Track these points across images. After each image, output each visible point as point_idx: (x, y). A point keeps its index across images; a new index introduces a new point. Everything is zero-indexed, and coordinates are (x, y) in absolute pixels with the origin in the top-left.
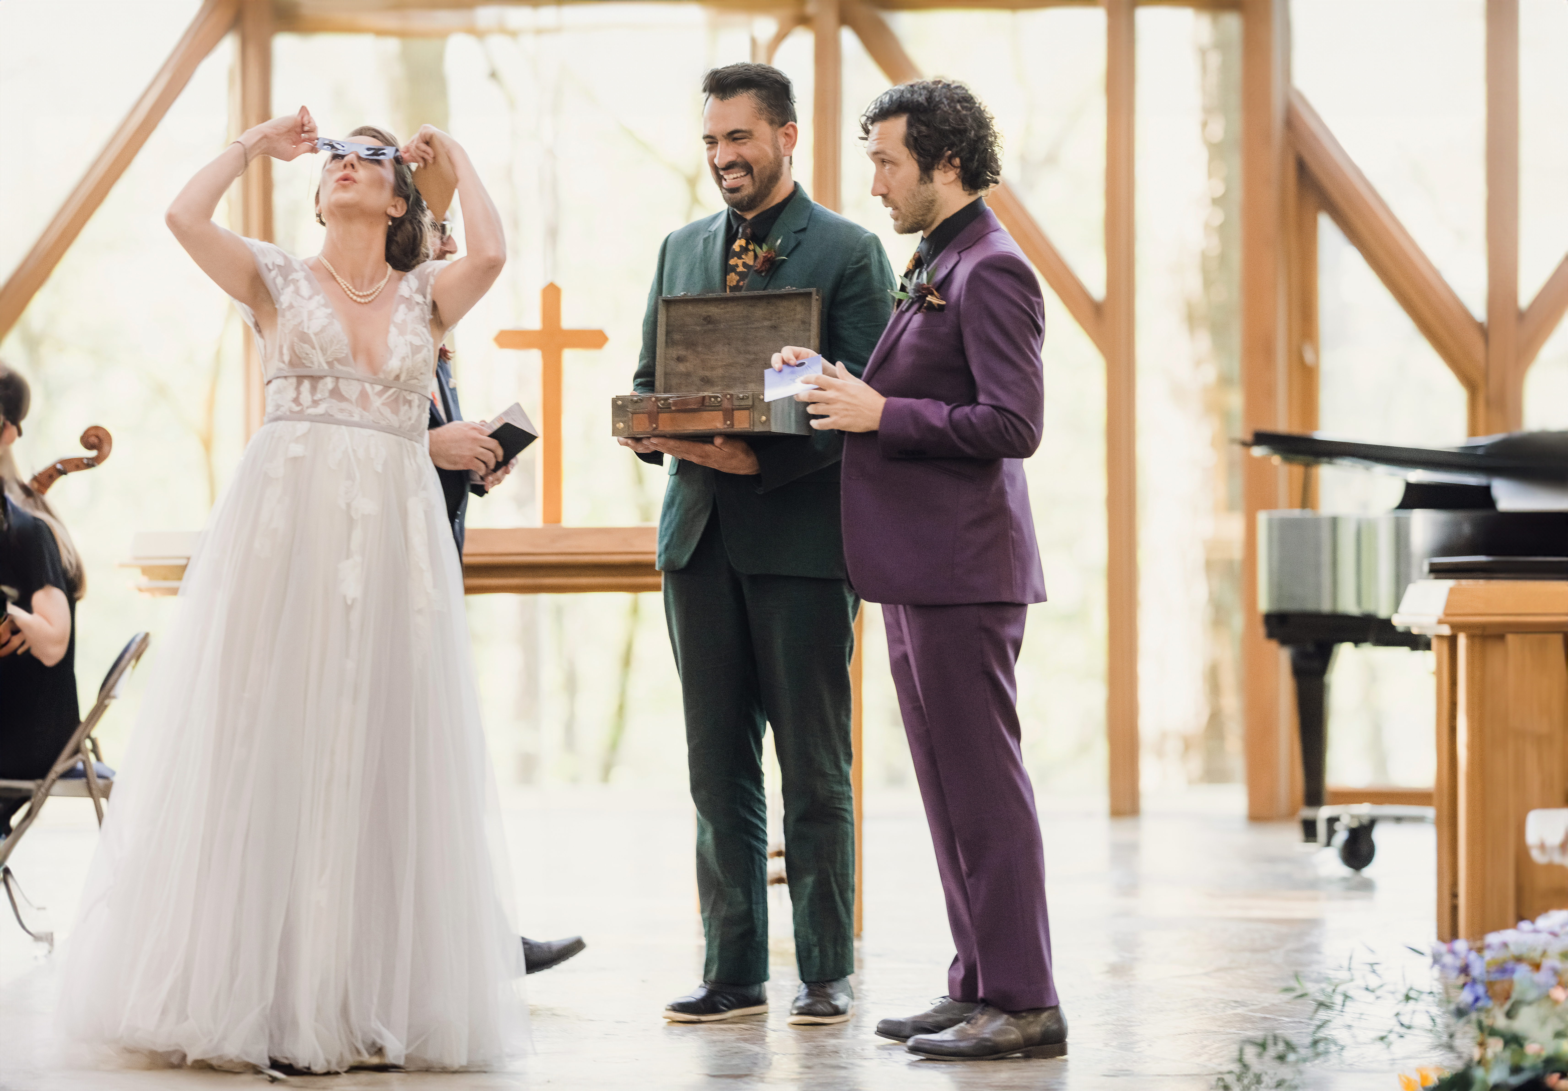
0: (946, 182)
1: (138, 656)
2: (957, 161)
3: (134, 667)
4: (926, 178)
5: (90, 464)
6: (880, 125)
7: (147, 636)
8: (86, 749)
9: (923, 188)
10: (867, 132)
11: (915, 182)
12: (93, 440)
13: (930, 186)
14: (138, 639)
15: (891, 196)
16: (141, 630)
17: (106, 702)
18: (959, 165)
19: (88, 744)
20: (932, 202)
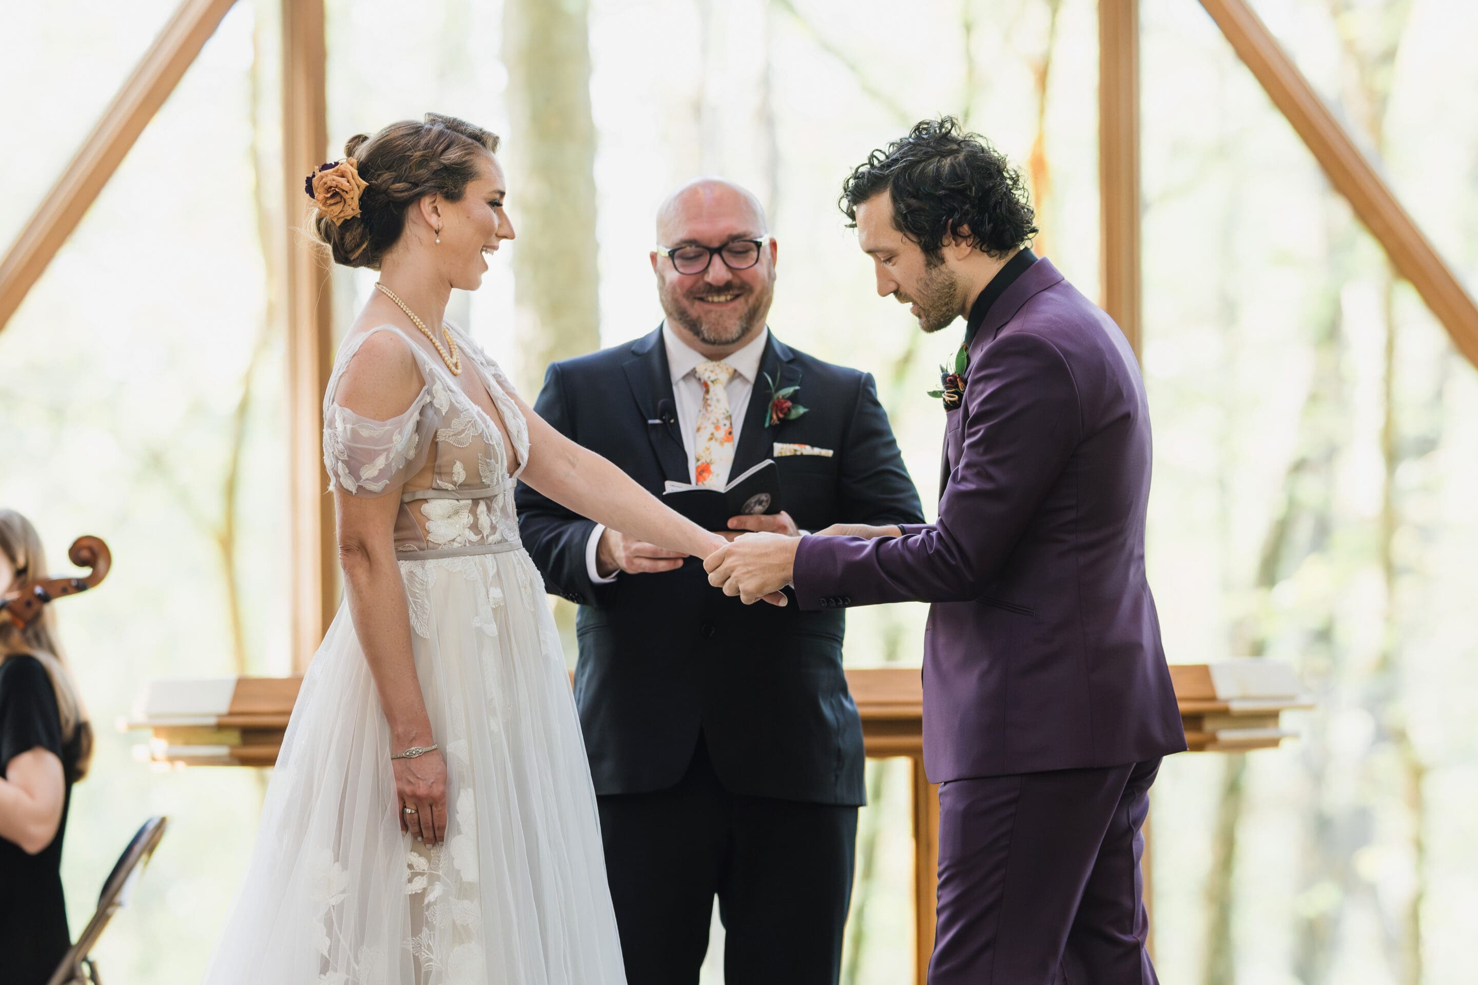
0: (961, 257)
1: (151, 848)
2: (965, 229)
3: (146, 863)
4: (935, 260)
5: (81, 586)
6: (865, 205)
7: (162, 824)
8: (83, 976)
9: (934, 273)
10: (852, 215)
11: (923, 269)
12: (85, 554)
13: (943, 268)
14: (151, 827)
15: (902, 290)
16: (155, 812)
17: (110, 910)
18: (970, 232)
19: (86, 969)
20: (952, 285)
